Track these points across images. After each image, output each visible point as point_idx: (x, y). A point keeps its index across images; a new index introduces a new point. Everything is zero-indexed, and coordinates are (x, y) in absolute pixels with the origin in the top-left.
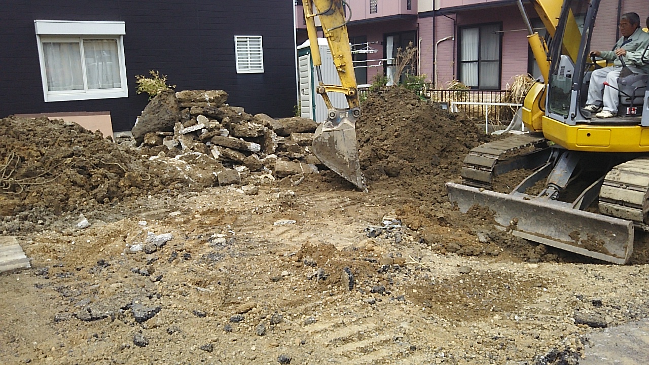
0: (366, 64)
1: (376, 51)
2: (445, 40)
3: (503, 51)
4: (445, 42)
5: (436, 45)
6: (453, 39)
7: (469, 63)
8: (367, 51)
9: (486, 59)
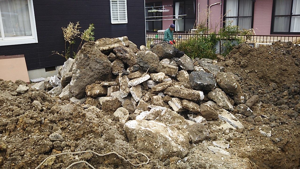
0: (162, 18)
1: (168, 11)
2: (215, 4)
3: (255, 11)
4: (216, 5)
5: (210, 7)
6: (221, 4)
7: (231, 18)
8: (163, 11)
9: (242, 16)
